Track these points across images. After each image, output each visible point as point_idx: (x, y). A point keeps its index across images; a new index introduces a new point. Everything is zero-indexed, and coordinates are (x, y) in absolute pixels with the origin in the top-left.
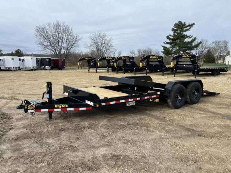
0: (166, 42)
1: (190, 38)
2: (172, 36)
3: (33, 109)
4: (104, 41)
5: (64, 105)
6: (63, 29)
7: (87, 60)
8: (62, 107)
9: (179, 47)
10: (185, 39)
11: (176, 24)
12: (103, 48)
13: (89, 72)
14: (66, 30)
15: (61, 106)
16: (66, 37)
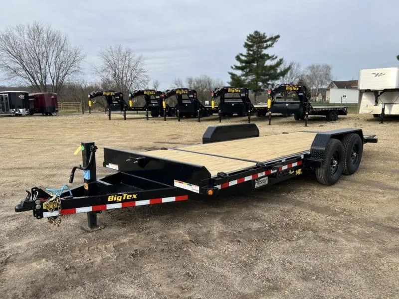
0: (235, 66)
1: (274, 59)
2: (245, 56)
3: (56, 209)
4: (127, 62)
5: (129, 194)
6: (48, 38)
8: (124, 198)
9: (257, 74)
10: (266, 60)
11: (250, 35)
13: (110, 119)
14: (53, 40)
15: (121, 197)
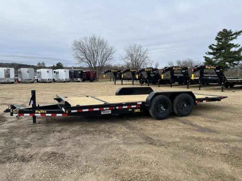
0: (208, 52)
1: (238, 47)
2: (216, 46)
3: (17, 113)
4: (139, 52)
5: (43, 111)
6: (98, 42)
7: (112, 72)
9: (224, 57)
10: (231, 48)
11: (220, 32)
12: (138, 60)
13: (115, 84)
14: (101, 43)
15: (40, 111)
16: (101, 50)
